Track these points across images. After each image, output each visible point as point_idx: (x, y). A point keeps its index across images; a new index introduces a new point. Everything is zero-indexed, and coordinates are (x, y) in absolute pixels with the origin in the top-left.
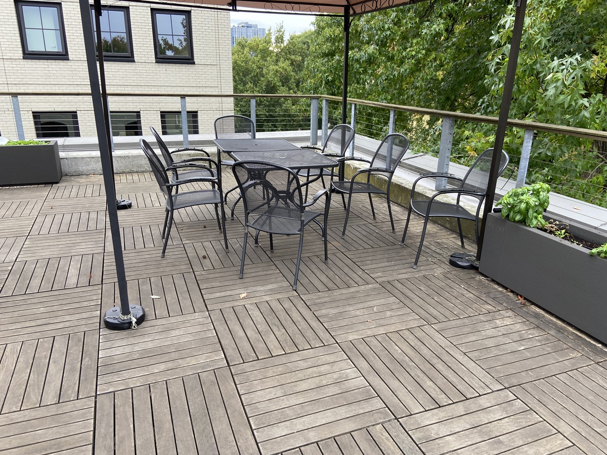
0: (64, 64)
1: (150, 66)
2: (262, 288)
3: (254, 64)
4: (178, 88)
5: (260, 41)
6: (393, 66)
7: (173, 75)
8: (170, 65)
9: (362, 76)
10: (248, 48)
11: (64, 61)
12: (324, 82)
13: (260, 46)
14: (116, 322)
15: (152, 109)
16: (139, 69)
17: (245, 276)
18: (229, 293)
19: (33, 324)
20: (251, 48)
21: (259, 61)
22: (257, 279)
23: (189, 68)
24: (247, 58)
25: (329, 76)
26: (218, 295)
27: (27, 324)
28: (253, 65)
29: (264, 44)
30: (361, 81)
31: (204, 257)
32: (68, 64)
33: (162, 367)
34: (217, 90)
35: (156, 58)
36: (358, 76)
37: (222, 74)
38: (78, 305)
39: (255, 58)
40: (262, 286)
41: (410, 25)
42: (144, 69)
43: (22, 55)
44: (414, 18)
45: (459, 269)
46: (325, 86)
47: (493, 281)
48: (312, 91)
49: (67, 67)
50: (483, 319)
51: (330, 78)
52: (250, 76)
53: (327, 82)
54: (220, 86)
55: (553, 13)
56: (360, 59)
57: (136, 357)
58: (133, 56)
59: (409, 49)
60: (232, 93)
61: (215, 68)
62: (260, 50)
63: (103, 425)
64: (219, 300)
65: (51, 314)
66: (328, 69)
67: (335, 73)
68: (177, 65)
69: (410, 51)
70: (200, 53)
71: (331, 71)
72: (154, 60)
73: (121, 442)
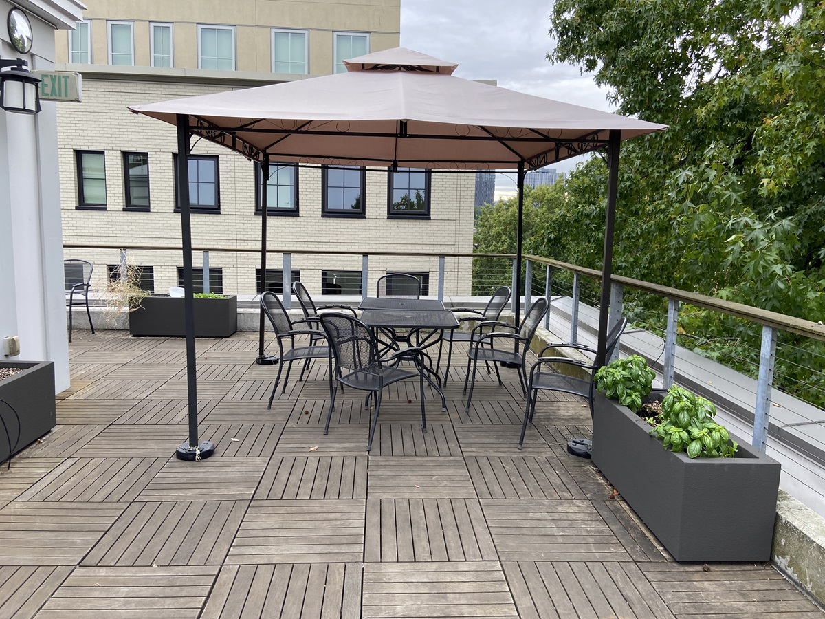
0: (293, 220)
1: (381, 222)
2: (337, 446)
3: (537, 216)
4: (409, 246)
5: (547, 190)
6: (637, 222)
7: (405, 231)
8: (403, 220)
9: (594, 233)
10: (531, 199)
11: (295, 218)
12: (546, 240)
13: (547, 195)
14: (184, 452)
15: (378, 269)
16: (369, 225)
17: (329, 433)
18: (303, 445)
19: (124, 447)
20: (535, 198)
21: (543, 214)
22: (340, 437)
23: (423, 223)
24: (528, 210)
25: (551, 233)
26: (292, 445)
27: (119, 446)
28: (536, 218)
29: (552, 193)
30: (593, 239)
31: (307, 413)
32: (298, 220)
33: (197, 492)
34: (453, 249)
35: (389, 213)
36: (589, 234)
37: (461, 230)
38: (168, 438)
39: (539, 210)
40: (339, 443)
41: (656, 174)
42: (374, 225)
43: (254, 211)
44: (663, 166)
45: (573, 456)
46: (547, 244)
47: (600, 472)
48: (532, 250)
49: (297, 223)
50: (546, 503)
51: (552, 235)
52: (531, 232)
53: (550, 240)
54: (457, 243)
55: (798, 160)
56: (591, 213)
57: (183, 481)
58: (364, 212)
59: (657, 202)
60: (471, 252)
61: (453, 223)
62: (547, 200)
63: (123, 522)
64: (289, 450)
65: (143, 442)
66: (550, 225)
67: (559, 230)
68: (410, 221)
69: (658, 204)
70: (438, 207)
71: (555, 228)
72: (385, 215)
73: (127, 534)
